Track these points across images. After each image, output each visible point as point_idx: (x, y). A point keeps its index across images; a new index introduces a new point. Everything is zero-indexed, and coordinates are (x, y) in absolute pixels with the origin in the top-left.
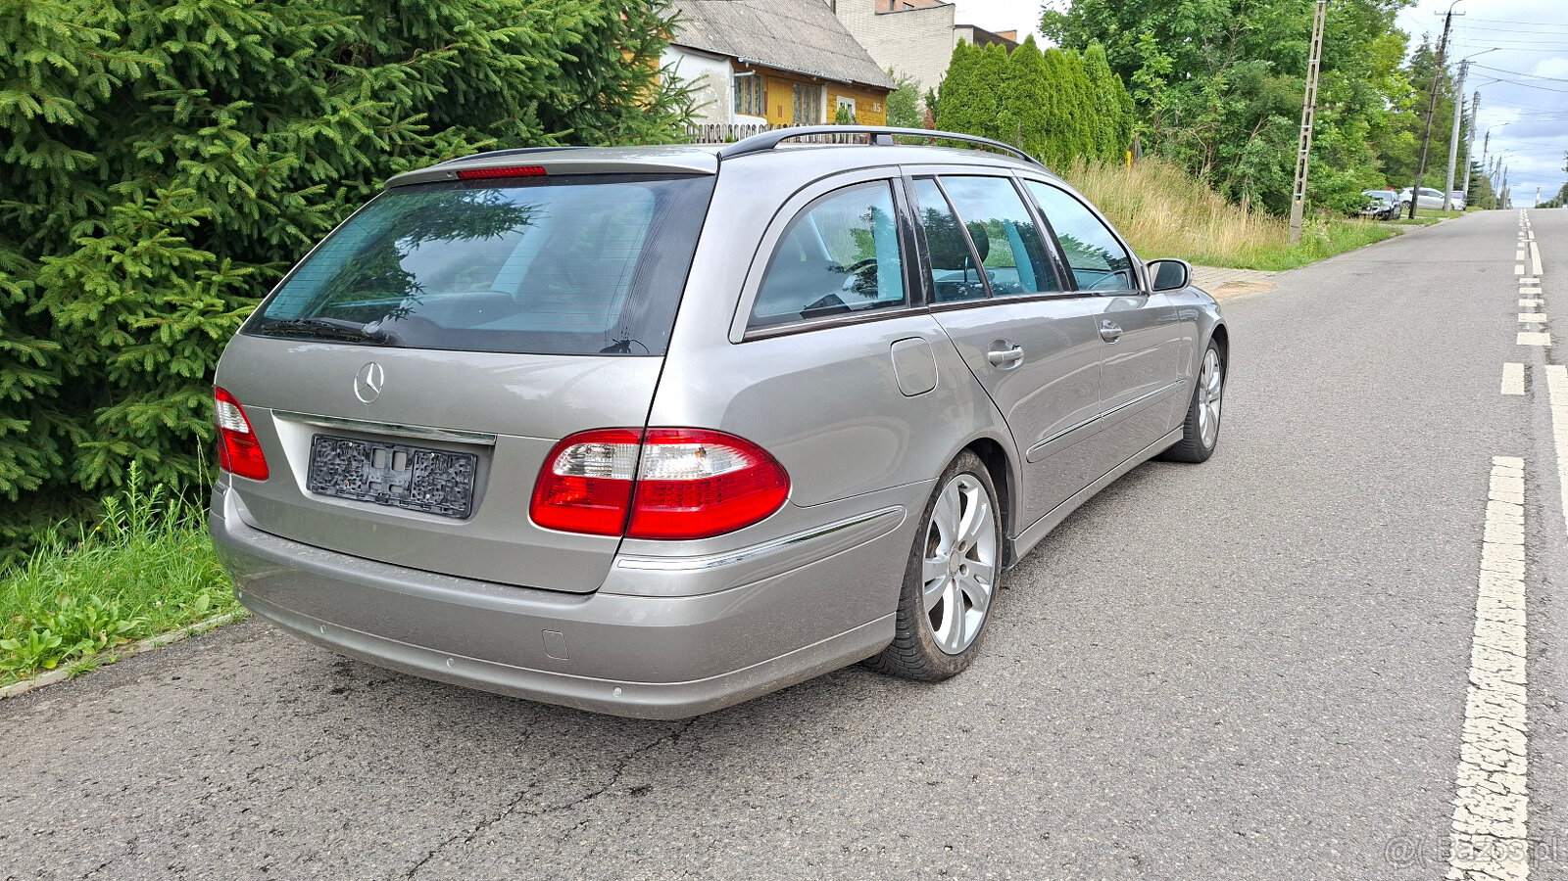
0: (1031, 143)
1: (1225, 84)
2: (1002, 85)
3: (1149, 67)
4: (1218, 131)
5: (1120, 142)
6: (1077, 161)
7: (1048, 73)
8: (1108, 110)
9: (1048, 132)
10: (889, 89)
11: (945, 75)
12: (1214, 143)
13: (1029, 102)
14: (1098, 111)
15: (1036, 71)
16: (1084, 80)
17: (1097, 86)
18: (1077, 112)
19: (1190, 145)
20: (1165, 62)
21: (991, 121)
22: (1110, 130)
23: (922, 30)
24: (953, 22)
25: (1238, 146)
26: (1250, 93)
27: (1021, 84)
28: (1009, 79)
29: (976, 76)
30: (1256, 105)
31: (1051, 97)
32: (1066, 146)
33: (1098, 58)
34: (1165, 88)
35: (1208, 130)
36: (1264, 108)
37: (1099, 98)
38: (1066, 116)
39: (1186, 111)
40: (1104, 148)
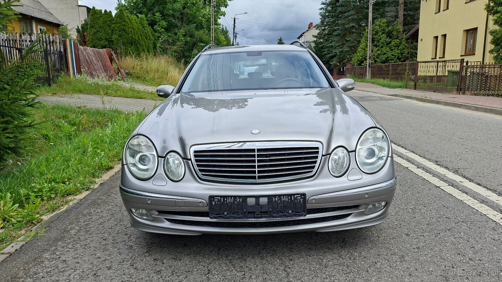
0: (127, 47)
1: (184, 32)
2: (113, 25)
3: (159, 25)
4: (183, 48)
5: (154, 49)
6: (142, 54)
7: (129, 22)
8: (150, 38)
9: (132, 44)
10: (60, 25)
11: (83, 22)
12: (183, 51)
13: (124, 33)
14: (146, 38)
15: (125, 21)
16: (141, 27)
17: (145, 30)
18: (140, 37)
19: (175, 52)
20: (164, 23)
21: (110, 38)
22: (151, 45)
23: (65, 5)
24: (78, 4)
25: (190, 53)
26: (191, 36)
27: (120, 26)
28: (115, 23)
29: (102, 21)
30: (194, 40)
31: (131, 31)
32: (138, 49)
33: (144, 20)
34: (165, 32)
35: (181, 47)
36: (197, 41)
37: (146, 34)
38: (137, 39)
39: (173, 40)
40: (150, 51)
